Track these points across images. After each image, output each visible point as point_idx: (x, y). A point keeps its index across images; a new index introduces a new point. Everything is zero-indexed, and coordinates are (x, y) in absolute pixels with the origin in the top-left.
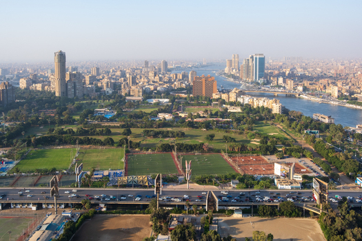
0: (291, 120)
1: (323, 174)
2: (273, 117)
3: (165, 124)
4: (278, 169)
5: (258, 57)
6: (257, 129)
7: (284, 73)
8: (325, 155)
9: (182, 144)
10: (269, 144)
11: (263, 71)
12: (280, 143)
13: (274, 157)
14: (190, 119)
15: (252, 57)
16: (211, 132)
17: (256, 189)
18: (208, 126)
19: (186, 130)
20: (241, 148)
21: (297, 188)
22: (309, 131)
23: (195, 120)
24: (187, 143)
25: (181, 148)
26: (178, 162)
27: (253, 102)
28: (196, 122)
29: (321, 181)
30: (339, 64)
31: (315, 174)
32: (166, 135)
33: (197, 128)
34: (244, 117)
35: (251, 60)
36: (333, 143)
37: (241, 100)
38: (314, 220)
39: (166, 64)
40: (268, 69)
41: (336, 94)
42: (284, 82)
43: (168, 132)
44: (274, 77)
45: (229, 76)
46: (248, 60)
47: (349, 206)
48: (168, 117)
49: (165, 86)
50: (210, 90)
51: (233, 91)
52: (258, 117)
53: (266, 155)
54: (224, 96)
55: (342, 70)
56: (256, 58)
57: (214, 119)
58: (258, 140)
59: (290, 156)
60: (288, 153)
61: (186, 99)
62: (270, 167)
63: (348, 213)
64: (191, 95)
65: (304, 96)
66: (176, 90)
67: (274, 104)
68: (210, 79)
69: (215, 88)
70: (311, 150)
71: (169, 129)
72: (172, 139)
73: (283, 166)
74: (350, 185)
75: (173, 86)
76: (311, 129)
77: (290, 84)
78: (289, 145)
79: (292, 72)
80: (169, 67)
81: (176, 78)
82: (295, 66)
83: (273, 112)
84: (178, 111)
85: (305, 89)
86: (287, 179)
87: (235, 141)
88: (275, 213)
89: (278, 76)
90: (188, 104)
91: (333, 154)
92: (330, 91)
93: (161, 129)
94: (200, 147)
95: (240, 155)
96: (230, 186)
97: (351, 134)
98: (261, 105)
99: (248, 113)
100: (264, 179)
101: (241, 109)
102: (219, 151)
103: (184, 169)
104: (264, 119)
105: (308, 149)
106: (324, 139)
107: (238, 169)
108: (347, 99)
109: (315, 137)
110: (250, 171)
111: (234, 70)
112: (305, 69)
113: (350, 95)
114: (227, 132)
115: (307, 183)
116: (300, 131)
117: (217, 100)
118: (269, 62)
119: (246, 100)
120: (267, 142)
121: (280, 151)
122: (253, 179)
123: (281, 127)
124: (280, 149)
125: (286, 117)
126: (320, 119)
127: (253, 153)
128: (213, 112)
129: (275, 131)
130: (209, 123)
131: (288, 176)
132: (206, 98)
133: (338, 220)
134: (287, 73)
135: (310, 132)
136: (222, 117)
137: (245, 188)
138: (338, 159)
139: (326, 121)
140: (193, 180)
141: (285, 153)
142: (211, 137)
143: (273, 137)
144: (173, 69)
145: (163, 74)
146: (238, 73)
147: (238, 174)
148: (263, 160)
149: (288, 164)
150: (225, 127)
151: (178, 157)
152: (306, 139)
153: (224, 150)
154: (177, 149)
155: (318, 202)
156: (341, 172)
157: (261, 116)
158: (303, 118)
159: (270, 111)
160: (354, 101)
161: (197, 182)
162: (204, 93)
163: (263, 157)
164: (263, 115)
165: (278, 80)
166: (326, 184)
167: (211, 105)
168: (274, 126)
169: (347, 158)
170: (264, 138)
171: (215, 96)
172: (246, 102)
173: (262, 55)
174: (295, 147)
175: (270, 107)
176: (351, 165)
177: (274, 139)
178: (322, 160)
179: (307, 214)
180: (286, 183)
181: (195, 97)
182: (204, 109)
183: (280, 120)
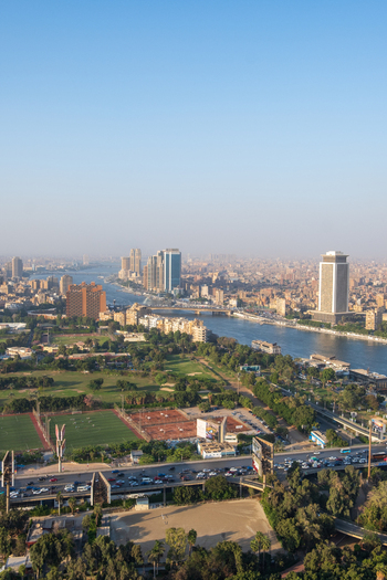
0: (221, 352)
1: (266, 430)
2: (194, 348)
3: (20, 365)
4: (202, 428)
5: (170, 254)
6: (170, 368)
7: (210, 279)
8: (269, 402)
9: (50, 398)
10: (188, 389)
11: (178, 276)
12: (205, 387)
13: (196, 410)
14: (61, 356)
15: (162, 254)
16: (97, 376)
17: (169, 462)
18: (92, 365)
19: (56, 374)
20: (146, 399)
21: (231, 455)
22: (246, 366)
23: (71, 357)
24: (58, 396)
25: (47, 404)
26: (42, 429)
27: (163, 326)
28: (73, 361)
29: (264, 441)
30: (287, 267)
31: (255, 432)
32: (20, 385)
33: (74, 369)
34: (149, 350)
35: (159, 258)
36: (280, 383)
37: (143, 322)
38: (254, 500)
39: (19, 263)
40: (186, 273)
41: (283, 311)
42: (210, 292)
43: (24, 379)
44: (195, 285)
45: (125, 284)
46: (155, 258)
47: (301, 475)
48: (24, 353)
49: (19, 301)
50: (94, 306)
51: (132, 308)
52: (170, 348)
53: (185, 407)
54: (118, 317)
55: (290, 275)
56: (168, 256)
57: (102, 354)
58: (172, 385)
59: (220, 407)
60: (217, 402)
61: (54, 322)
62: (191, 425)
63: (301, 484)
64: (64, 316)
65: (239, 314)
66: (37, 308)
67: (196, 328)
68: (94, 290)
69: (104, 303)
70: (250, 396)
71: (27, 374)
72: (32, 390)
73: (210, 423)
74: (303, 443)
75: (32, 300)
76: (250, 364)
77: (219, 296)
78: (218, 390)
79: (222, 278)
80: (25, 268)
81: (38, 286)
82: (226, 268)
83: (194, 340)
84: (41, 342)
85: (241, 304)
86: (215, 442)
87: (136, 388)
88: (199, 497)
89: (201, 284)
90: (58, 331)
91: (280, 400)
92: (275, 307)
93: (12, 375)
94: (79, 402)
95: (144, 410)
96: (129, 461)
97: (303, 368)
98: (175, 329)
99: (156, 343)
100: (182, 445)
101: (145, 336)
102: (110, 406)
103: (53, 439)
104: (180, 352)
105: (245, 394)
106: (268, 378)
107: (142, 433)
108: (298, 318)
109: (254, 376)
110: (161, 434)
111: (134, 275)
112: (239, 272)
113: (302, 311)
114: (122, 374)
115: (243, 449)
116: (233, 367)
117: (107, 323)
118: (187, 261)
119: (153, 322)
120: (185, 388)
121: (205, 400)
122: (165, 446)
123: (206, 363)
124: (205, 397)
125: (214, 348)
126: (262, 348)
127: (164, 406)
128: (101, 343)
129: (196, 369)
130: (94, 361)
131: (217, 438)
132: (88, 320)
133: (288, 497)
134: (215, 278)
135: (249, 369)
136: (115, 350)
137: (149, 463)
138: (287, 407)
139: (270, 350)
140: (68, 457)
141: (213, 403)
142: (99, 383)
143: (195, 379)
144: (32, 272)
145: (16, 281)
146: (139, 279)
147: (142, 441)
148: (180, 415)
149: (218, 419)
150: (121, 366)
151: (43, 421)
152: (242, 380)
153: (118, 404)
154: (41, 407)
155: (260, 473)
156: (290, 425)
157: (176, 347)
158: (238, 348)
159: (189, 338)
160: (307, 320)
161: (76, 460)
162: (85, 312)
163: (179, 410)
164: (179, 345)
165: (200, 289)
166: (271, 445)
167: (96, 331)
168: (195, 362)
169: (298, 404)
170: (181, 380)
171: (103, 317)
172: (153, 325)
173: (177, 250)
174: (227, 392)
175: (189, 333)
176: (304, 414)
177: (197, 382)
178: (266, 409)
179: (245, 493)
180: (214, 448)
181: (70, 319)
182: (85, 337)
183: (205, 351)
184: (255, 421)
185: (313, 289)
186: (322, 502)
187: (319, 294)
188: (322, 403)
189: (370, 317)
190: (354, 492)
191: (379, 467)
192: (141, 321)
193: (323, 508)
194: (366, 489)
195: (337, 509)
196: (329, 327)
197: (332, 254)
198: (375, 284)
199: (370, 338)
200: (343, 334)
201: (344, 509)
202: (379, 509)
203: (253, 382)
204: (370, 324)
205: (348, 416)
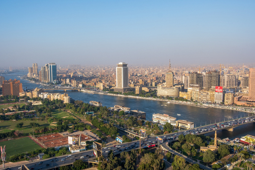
0: (77, 107)
1: (98, 138)
2: (65, 106)
4: (70, 140)
5: (52, 65)
6: (54, 115)
7: (70, 76)
8: (98, 126)
10: (63, 124)
11: (56, 75)
12: (71, 123)
13: (68, 132)
14: (1, 114)
15: (47, 65)
16: (20, 122)
17: (57, 156)
18: (17, 117)
20: (44, 130)
21: (83, 150)
23: (6, 114)
27: (50, 97)
28: (7, 116)
29: (98, 143)
30: (102, 69)
31: (93, 140)
33: (8, 120)
34: (44, 108)
35: (46, 68)
38: (95, 168)
40: (59, 73)
41: (102, 88)
42: (70, 81)
44: (63, 78)
45: (31, 80)
47: (113, 155)
50: (17, 90)
51: (35, 90)
52: (53, 107)
53: (62, 132)
54: (28, 94)
55: (104, 73)
56: (50, 66)
57: (22, 112)
58: (56, 123)
59: (77, 130)
60: (76, 128)
62: (65, 140)
63: (114, 159)
64: (1, 95)
65: (83, 90)
67: (65, 97)
68: (16, 82)
69: (21, 88)
70: (90, 125)
73: (74, 138)
74: (113, 142)
76: (89, 111)
77: (74, 83)
78: (76, 123)
79: (75, 75)
82: (76, 71)
83: (64, 103)
85: (84, 86)
86: (77, 145)
87: (39, 126)
89: (66, 78)
91: (103, 125)
92: (99, 86)
94: (12, 134)
95: (44, 135)
96: (38, 158)
97: (112, 111)
98: (56, 98)
99: (47, 105)
100: (62, 148)
101: (42, 102)
102: (27, 135)
104: (58, 108)
105: (87, 124)
106: (97, 117)
107: (43, 145)
108: (108, 90)
109: (92, 116)
110: (52, 144)
111: (35, 75)
112: (83, 73)
113: (110, 88)
114: (32, 120)
115: (89, 146)
116: (82, 113)
117: (23, 97)
118: (59, 68)
119: (45, 96)
120: (61, 123)
121: (71, 128)
122: (54, 149)
123: (70, 112)
124: (71, 127)
125: (73, 105)
126: (94, 104)
127: (53, 132)
128: (21, 107)
129: (66, 115)
130: (18, 115)
132: (14, 97)
133: (109, 165)
134: (72, 75)
135: (89, 113)
136: (28, 109)
137: (49, 157)
138: (106, 128)
139: (98, 105)
140: (7, 161)
141: (74, 129)
142: (21, 125)
143: (66, 119)
146: (37, 77)
147: (43, 149)
148: (60, 136)
149: (77, 136)
150: (31, 116)
152: (87, 118)
153: (31, 133)
155: (97, 156)
156: (107, 135)
157: (57, 106)
158: (84, 105)
159: (62, 102)
160: (112, 91)
161: (11, 161)
162: (12, 93)
163: (60, 134)
164: (57, 105)
165: (66, 80)
166: (101, 144)
167: (18, 101)
168: (65, 112)
169: (111, 126)
170: (60, 120)
171: (21, 94)
172: (45, 97)
173: (55, 63)
174: (80, 124)
175: (62, 99)
176: (113, 131)
177: (67, 121)
178: (97, 129)
179: (91, 165)
180: (76, 148)
181: (4, 97)
182: (13, 105)
183: (70, 107)
184: (93, 135)
185: (114, 78)
186: (122, 165)
187: (117, 80)
188: (120, 125)
189: (137, 89)
190: (134, 159)
191: (144, 148)
192: (40, 96)
193: (123, 167)
194: (139, 158)
195: (129, 167)
196: (121, 94)
197: (121, 63)
198: (138, 75)
199: (137, 97)
200: (127, 96)
201: (131, 167)
202: (145, 165)
203: (91, 119)
204: (137, 92)
205: (131, 129)
